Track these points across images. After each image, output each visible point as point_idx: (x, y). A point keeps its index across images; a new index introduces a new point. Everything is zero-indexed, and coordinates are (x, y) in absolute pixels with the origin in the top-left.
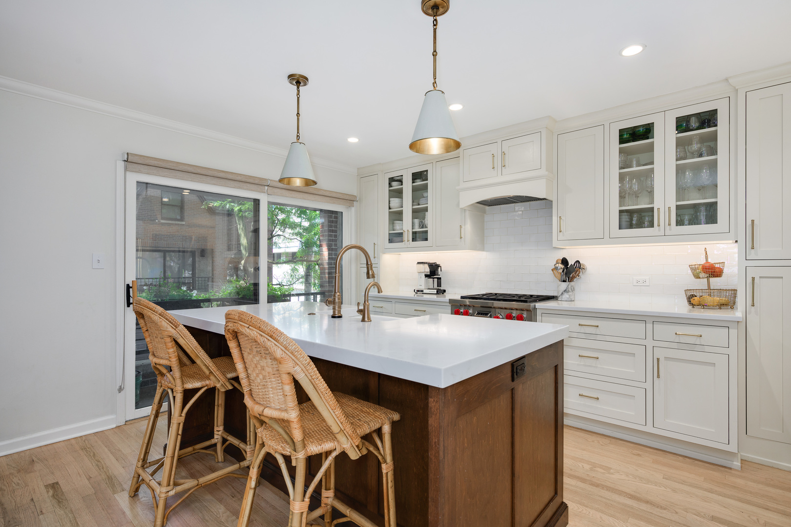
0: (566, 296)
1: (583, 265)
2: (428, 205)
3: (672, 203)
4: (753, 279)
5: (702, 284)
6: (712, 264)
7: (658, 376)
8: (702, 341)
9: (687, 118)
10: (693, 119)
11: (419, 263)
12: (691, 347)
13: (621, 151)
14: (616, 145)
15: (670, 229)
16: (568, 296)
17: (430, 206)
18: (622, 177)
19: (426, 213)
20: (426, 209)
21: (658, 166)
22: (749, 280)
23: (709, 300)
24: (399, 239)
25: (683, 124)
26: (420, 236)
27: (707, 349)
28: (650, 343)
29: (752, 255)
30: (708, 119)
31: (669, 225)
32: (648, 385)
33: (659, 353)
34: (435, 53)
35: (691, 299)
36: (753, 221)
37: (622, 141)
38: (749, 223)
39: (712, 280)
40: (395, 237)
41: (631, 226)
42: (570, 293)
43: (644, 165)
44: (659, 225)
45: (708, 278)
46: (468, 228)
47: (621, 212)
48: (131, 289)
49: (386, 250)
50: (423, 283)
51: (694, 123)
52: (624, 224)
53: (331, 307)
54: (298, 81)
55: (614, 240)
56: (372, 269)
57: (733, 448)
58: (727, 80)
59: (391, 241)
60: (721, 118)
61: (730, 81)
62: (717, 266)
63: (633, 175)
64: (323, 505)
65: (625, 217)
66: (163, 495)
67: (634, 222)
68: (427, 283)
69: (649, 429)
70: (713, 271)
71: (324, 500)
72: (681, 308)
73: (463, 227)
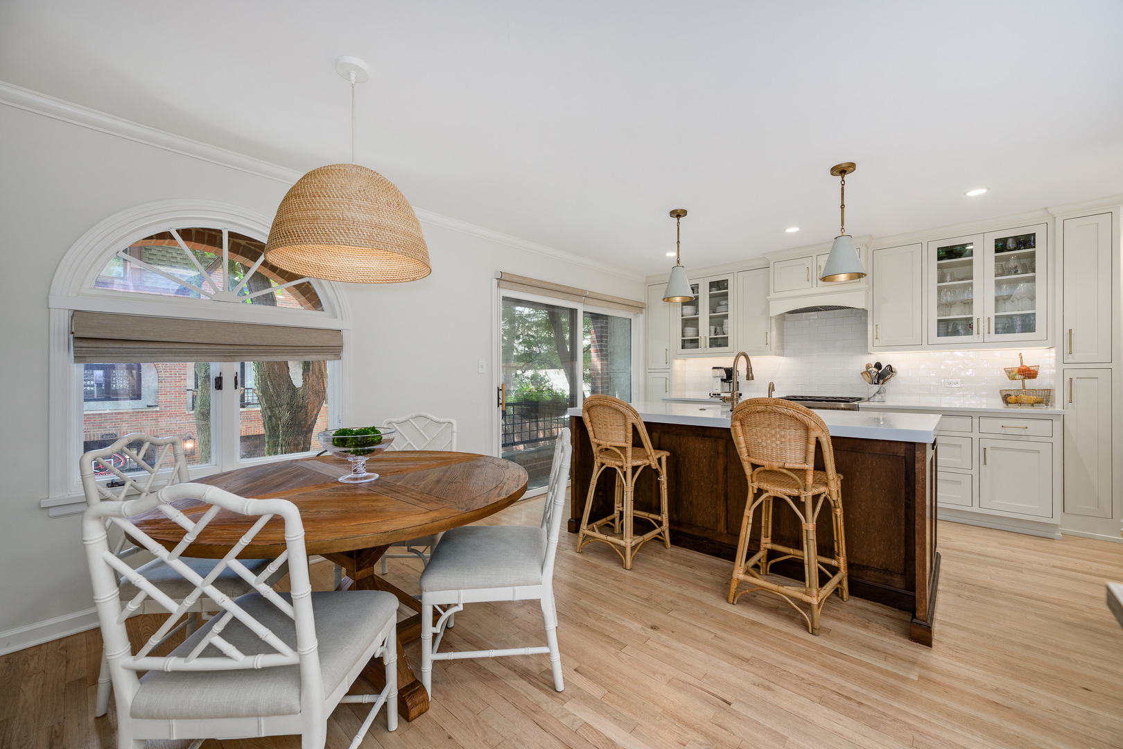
0: (878, 397)
1: (895, 369)
2: (729, 313)
3: (991, 314)
4: (1071, 379)
5: (1017, 384)
6: (1028, 368)
7: (985, 463)
8: (1027, 432)
9: (1005, 240)
10: (1010, 240)
11: (714, 368)
12: (1017, 437)
13: (939, 267)
14: (934, 262)
15: (989, 337)
16: (880, 397)
17: (730, 313)
18: (940, 289)
19: (725, 321)
20: (726, 316)
21: (977, 280)
22: (1067, 380)
23: (1024, 398)
24: (693, 345)
25: (1001, 246)
26: (719, 342)
27: (1031, 439)
28: (976, 436)
29: (1069, 359)
30: (1026, 241)
31: (989, 333)
32: (975, 472)
33: (984, 444)
34: (843, 206)
35: (1006, 399)
36: (1070, 330)
37: (940, 258)
38: (1066, 331)
39: (1027, 381)
40: (690, 343)
41: (947, 334)
42: (882, 395)
43: (960, 280)
44: (978, 334)
45: (1023, 380)
46: (774, 334)
47: (939, 321)
48: (500, 392)
49: (678, 356)
50: (718, 387)
51: (1010, 244)
52: (942, 331)
53: (730, 404)
54: (678, 214)
55: (931, 345)
56: (751, 372)
57: (1056, 520)
58: (1046, 209)
59: (683, 347)
60: (1039, 241)
61: (1049, 210)
62: (1032, 369)
63: (949, 288)
64: (762, 549)
65: (943, 326)
66: (629, 545)
67: (950, 330)
68: (722, 387)
69: (975, 509)
70: (1028, 373)
71: (763, 546)
72: (998, 404)
73: (769, 334)
